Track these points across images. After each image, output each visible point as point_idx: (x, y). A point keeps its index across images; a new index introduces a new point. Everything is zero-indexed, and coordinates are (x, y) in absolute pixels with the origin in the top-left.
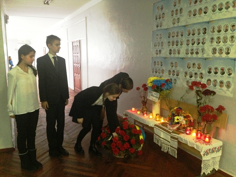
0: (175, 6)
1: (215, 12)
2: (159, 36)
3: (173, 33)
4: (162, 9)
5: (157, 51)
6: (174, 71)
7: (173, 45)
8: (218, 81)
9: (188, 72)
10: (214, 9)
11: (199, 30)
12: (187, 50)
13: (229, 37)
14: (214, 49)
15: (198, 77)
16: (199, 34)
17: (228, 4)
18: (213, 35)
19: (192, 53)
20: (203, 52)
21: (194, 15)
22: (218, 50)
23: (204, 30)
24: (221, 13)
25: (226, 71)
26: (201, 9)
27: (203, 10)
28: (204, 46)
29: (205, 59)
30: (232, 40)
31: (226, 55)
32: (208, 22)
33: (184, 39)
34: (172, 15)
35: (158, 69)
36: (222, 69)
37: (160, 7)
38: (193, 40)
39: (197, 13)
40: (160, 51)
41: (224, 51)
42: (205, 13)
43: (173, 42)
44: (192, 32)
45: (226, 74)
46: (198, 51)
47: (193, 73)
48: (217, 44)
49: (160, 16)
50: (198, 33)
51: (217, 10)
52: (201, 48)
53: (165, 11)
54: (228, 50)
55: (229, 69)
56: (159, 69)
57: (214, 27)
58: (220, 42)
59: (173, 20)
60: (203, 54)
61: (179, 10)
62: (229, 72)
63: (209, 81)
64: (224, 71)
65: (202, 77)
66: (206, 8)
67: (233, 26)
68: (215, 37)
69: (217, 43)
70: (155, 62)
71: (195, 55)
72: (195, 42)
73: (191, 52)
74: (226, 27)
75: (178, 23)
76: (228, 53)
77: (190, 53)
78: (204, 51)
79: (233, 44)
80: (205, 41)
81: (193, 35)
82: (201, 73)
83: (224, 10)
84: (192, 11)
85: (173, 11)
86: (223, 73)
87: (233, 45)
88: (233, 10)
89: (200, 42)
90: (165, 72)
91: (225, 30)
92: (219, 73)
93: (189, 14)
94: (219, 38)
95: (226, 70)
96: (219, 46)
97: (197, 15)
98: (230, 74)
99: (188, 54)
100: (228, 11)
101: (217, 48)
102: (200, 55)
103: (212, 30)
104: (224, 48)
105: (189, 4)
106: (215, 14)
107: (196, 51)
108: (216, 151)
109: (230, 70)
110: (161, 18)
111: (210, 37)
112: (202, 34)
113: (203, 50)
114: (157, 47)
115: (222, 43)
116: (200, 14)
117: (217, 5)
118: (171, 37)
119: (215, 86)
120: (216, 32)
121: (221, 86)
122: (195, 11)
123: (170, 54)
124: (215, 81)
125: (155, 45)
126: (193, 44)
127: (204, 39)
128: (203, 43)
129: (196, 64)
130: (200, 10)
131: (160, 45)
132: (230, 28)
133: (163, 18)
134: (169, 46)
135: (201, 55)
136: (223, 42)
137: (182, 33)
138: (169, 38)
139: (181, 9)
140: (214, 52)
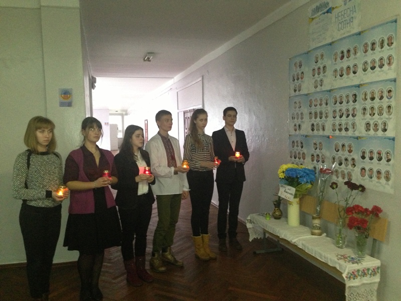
0: (316, 62)
1: (366, 72)
2: (298, 105)
3: (316, 100)
4: (300, 66)
5: (295, 125)
6: (318, 155)
7: (316, 118)
8: (375, 170)
9: (337, 157)
10: (365, 68)
11: (347, 96)
12: (334, 125)
13: (385, 107)
14: (368, 124)
15: (350, 164)
16: (347, 103)
17: (382, 61)
18: (365, 104)
19: (340, 130)
20: (353, 128)
21: (341, 76)
22: (372, 125)
23: (354, 96)
24: (374, 72)
25: (384, 156)
26: (349, 67)
27: (352, 69)
28: (355, 120)
29: (357, 138)
30: (389, 112)
31: (382, 133)
32: (359, 86)
33: (330, 109)
34: (314, 76)
35: (297, 153)
36: (378, 153)
37: (298, 64)
38: (341, 110)
39: (345, 73)
40: (299, 126)
41: (380, 127)
42: (355, 73)
43: (316, 113)
44: (338, 100)
45: (384, 161)
46: (348, 127)
47: (343, 158)
48: (371, 117)
49: (298, 75)
50: (346, 100)
51: (369, 69)
52: (351, 123)
53: (305, 69)
54: (385, 126)
55: (388, 153)
56: (299, 153)
57: (366, 93)
58: (374, 114)
59: (315, 82)
60: (354, 131)
61: (322, 69)
62: (387, 158)
63: (363, 171)
64: (381, 155)
65: (354, 165)
66: (355, 65)
67: (390, 91)
68: (368, 107)
69: (370, 115)
70: (293, 142)
71: (343, 133)
72: (343, 114)
73: (339, 127)
74: (381, 92)
75: (321, 86)
76: (385, 130)
77: (337, 130)
78: (355, 127)
79: (391, 116)
80: (355, 113)
81: (341, 103)
82: (353, 159)
83: (377, 69)
84: (338, 69)
85: (314, 69)
86: (380, 159)
87: (391, 118)
88: (389, 70)
89: (349, 113)
90: (306, 157)
91: (379, 98)
92: (375, 159)
93: (334, 74)
94: (372, 108)
95: (384, 154)
96: (373, 119)
97: (345, 76)
98: (389, 160)
99: (336, 130)
100: (383, 71)
101: (372, 123)
102: (350, 133)
103: (363, 97)
104: (380, 122)
105: (334, 60)
106: (366, 74)
107: (345, 126)
108: (371, 275)
109: (389, 155)
110: (300, 79)
111: (362, 107)
112: (351, 102)
113: (354, 125)
114: (296, 119)
115: (376, 115)
116: (348, 74)
117: (369, 62)
118: (313, 106)
119: (371, 178)
120: (369, 100)
121: (379, 178)
122: (342, 70)
123: (313, 130)
124: (371, 170)
125: (292, 117)
126: (341, 117)
127: (354, 109)
128: (354, 116)
129: (346, 145)
130: (348, 69)
131: (300, 116)
132: (385, 94)
133: (302, 78)
134: (311, 118)
135: (352, 132)
136: (378, 114)
137: (327, 100)
138: (311, 107)
139: (324, 67)
140: (367, 128)
